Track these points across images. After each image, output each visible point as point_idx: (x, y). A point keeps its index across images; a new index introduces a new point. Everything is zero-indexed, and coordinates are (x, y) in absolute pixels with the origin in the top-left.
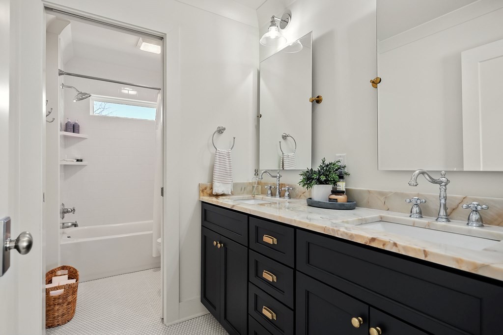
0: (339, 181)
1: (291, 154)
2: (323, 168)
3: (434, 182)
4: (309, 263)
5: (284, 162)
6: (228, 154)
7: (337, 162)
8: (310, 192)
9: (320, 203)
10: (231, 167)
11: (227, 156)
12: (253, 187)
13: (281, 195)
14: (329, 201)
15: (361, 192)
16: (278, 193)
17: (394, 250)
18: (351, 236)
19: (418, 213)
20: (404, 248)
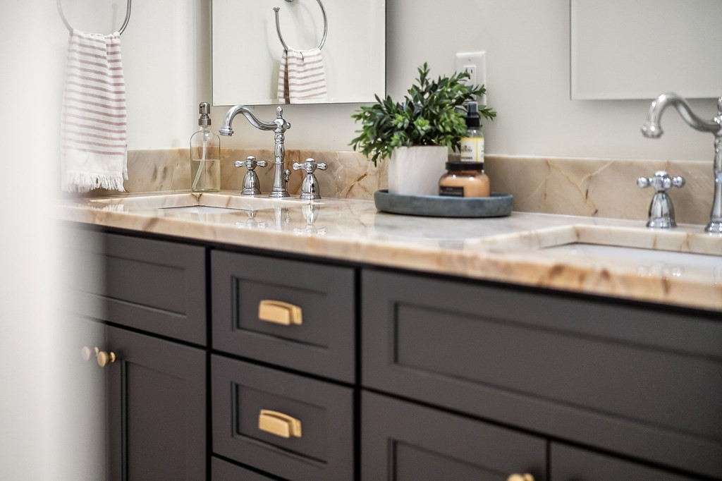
0: (467, 136)
1: (311, 53)
2: (423, 93)
3: (702, 126)
4: (396, 359)
5: (290, 81)
6: (110, 49)
7: (461, 76)
8: (382, 173)
9: (415, 203)
10: (123, 96)
11: (109, 57)
12: (195, 165)
13: (292, 189)
14: (441, 195)
15: (525, 165)
16: (278, 182)
17: (603, 289)
18: (508, 267)
19: (666, 215)
20: (626, 280)
